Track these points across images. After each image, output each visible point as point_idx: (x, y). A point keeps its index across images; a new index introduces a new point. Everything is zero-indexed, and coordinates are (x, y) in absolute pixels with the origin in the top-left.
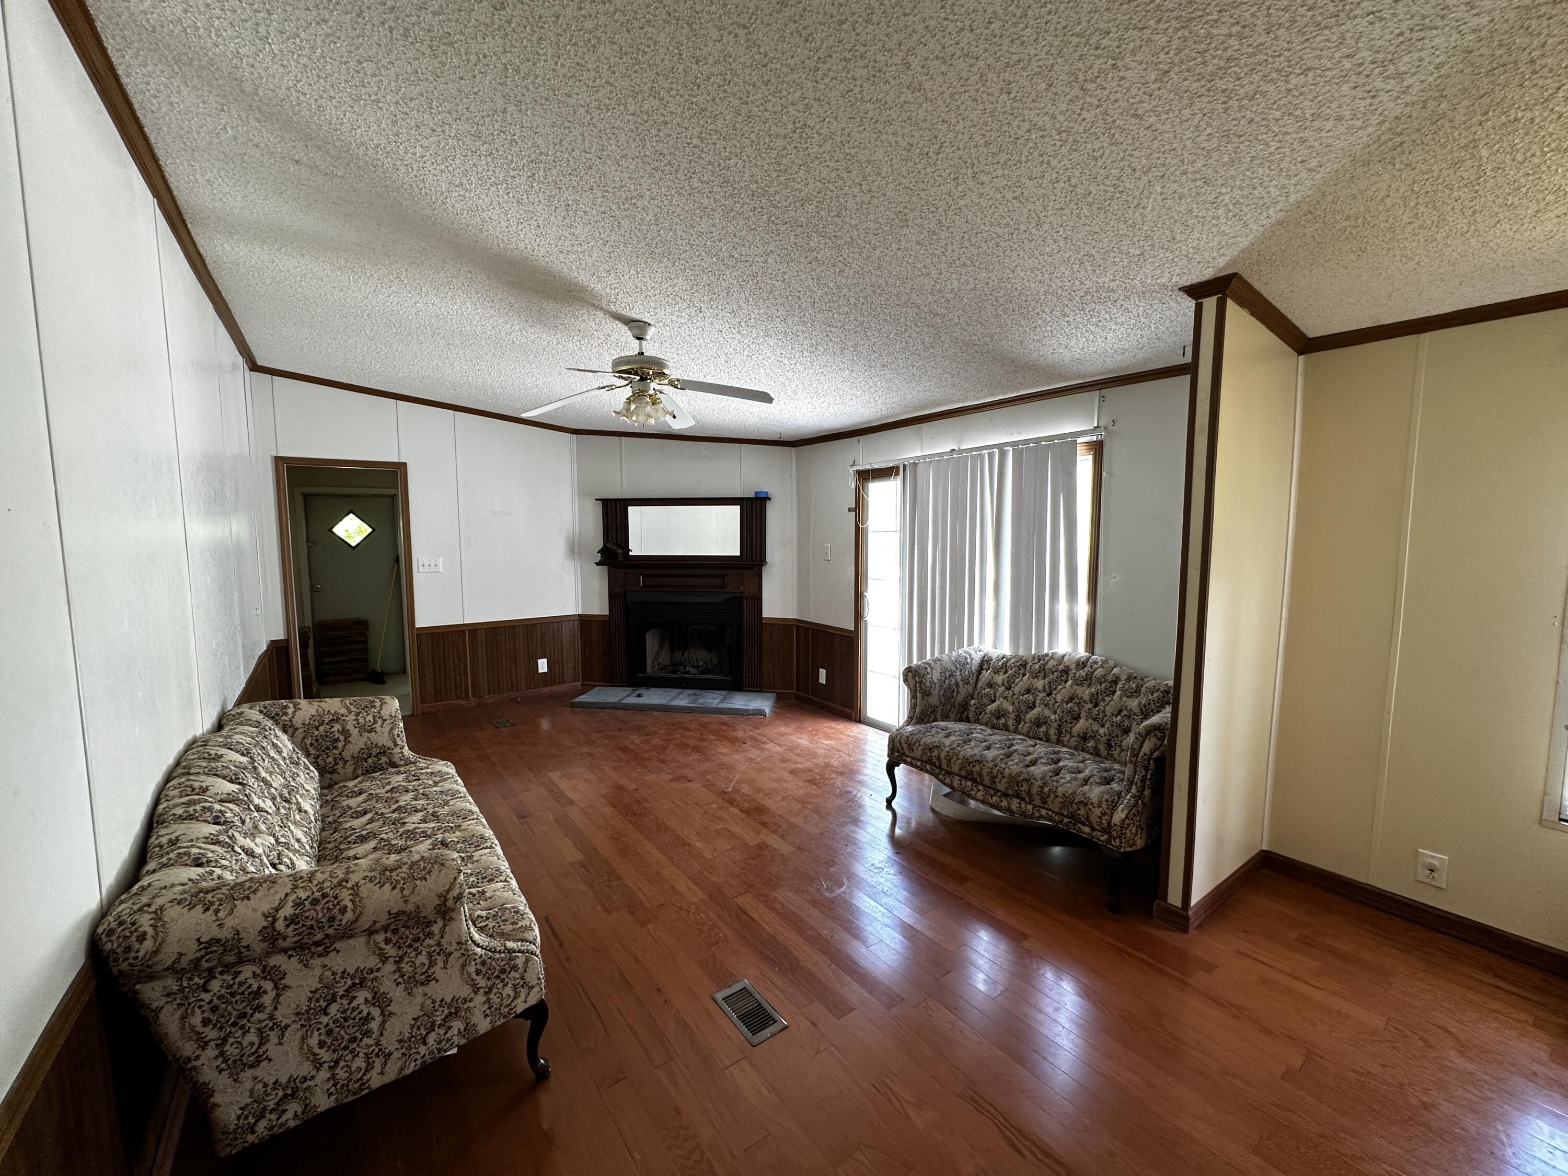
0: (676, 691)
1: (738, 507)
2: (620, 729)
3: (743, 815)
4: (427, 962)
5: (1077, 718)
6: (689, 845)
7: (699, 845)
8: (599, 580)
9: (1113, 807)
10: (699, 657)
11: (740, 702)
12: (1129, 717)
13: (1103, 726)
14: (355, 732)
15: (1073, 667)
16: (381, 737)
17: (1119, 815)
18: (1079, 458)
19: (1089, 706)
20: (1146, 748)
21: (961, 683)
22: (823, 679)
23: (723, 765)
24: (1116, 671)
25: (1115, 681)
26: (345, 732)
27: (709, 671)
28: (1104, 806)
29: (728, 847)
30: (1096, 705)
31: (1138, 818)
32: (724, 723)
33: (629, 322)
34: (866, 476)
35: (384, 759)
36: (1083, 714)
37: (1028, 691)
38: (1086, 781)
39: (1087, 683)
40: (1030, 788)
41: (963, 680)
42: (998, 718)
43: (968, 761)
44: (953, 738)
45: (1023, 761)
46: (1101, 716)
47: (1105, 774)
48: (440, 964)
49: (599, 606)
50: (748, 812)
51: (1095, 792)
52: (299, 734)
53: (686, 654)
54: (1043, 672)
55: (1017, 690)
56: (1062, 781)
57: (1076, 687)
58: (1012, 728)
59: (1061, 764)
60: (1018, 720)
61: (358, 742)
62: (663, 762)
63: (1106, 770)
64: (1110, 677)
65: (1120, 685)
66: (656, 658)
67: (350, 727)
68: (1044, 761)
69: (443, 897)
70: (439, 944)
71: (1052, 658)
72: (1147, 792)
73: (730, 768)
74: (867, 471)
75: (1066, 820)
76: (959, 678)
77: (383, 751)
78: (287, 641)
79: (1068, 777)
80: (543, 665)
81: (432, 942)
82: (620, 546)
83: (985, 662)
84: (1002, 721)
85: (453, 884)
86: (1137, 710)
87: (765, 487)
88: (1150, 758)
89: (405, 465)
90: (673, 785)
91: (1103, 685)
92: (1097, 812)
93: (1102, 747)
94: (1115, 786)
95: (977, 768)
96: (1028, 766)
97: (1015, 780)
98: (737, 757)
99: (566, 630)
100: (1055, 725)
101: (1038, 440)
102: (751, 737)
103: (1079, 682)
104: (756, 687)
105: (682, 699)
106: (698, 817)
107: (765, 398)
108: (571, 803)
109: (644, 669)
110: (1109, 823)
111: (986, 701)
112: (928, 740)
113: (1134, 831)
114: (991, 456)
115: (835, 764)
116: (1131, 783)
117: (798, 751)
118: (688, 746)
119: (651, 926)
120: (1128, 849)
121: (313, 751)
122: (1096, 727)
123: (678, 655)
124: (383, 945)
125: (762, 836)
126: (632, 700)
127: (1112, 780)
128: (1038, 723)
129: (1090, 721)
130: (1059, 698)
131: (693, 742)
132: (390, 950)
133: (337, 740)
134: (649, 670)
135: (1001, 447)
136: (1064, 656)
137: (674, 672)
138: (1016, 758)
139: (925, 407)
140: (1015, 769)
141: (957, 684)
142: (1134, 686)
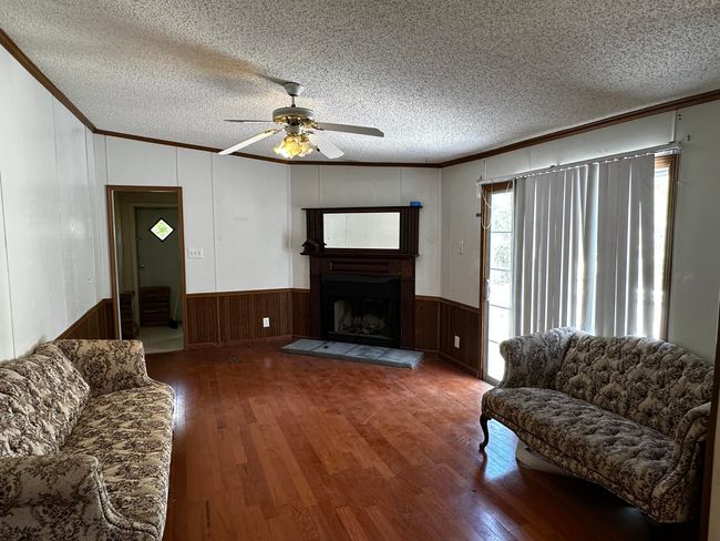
0: (354, 345)
1: (398, 214)
2: (306, 370)
3: (367, 444)
4: (72, 529)
5: (644, 396)
6: (320, 462)
7: (327, 463)
8: (304, 264)
9: (655, 480)
10: (372, 321)
11: (396, 357)
12: (691, 400)
13: (667, 405)
14: (113, 362)
15: (644, 351)
16: (130, 367)
17: (659, 490)
18: (656, 170)
19: (656, 386)
20: (692, 432)
21: (549, 358)
22: (457, 345)
23: (367, 404)
24: (683, 357)
25: (682, 366)
26: (107, 362)
27: (377, 332)
28: (646, 479)
29: (346, 468)
30: (663, 386)
31: (679, 495)
32: (379, 372)
33: (284, 83)
34: (489, 189)
35: (131, 382)
36: (650, 393)
37: (605, 368)
38: (635, 454)
39: (655, 366)
40: (584, 454)
41: (551, 354)
42: (578, 389)
43: (538, 424)
44: (531, 402)
45: (583, 429)
46: (666, 395)
47: (657, 450)
48: (82, 532)
49: (303, 284)
50: (371, 443)
51: (641, 465)
52: (80, 362)
53: (364, 319)
54: (618, 353)
55: (595, 366)
56: (613, 451)
57: (645, 369)
58: (588, 398)
59: (618, 435)
60: (594, 391)
61: (115, 369)
62: (326, 397)
63: (660, 446)
64: (677, 363)
65: (685, 371)
66: (342, 320)
67: (110, 359)
68: (602, 431)
69: (76, 488)
70: (81, 519)
71: (628, 341)
72: (691, 472)
73: (371, 406)
74: (489, 185)
75: (614, 486)
76: (547, 352)
77: (131, 376)
78: (111, 300)
79: (620, 448)
80: (266, 322)
81: (76, 516)
82: (317, 241)
83: (572, 341)
84: (581, 391)
85: (83, 480)
86: (699, 395)
87: (417, 199)
88: (695, 442)
89: (181, 188)
90: (327, 415)
91: (670, 369)
92: (639, 483)
93: (663, 424)
94: (663, 462)
95: (544, 431)
96: (587, 434)
97: (573, 445)
98: (379, 398)
99: (282, 300)
100: (624, 399)
101: (621, 156)
102: (395, 385)
103: (649, 365)
104: (409, 346)
105: (353, 351)
106: (334, 443)
107: (377, 133)
108: (255, 420)
109: (333, 329)
110: (650, 495)
111: (569, 373)
112: (510, 402)
113: (674, 505)
114: (582, 170)
115: (451, 412)
116: (677, 461)
117: (425, 399)
118: (347, 386)
119: (271, 520)
120: (668, 521)
121: (88, 372)
122: (660, 406)
123: (357, 320)
124: (42, 514)
125: (375, 462)
126: (322, 350)
127: (663, 456)
128: (610, 396)
129: (655, 399)
130: (630, 376)
131: (351, 384)
132: (48, 519)
133: (103, 367)
134: (336, 329)
135: (590, 163)
136: (639, 340)
137: (354, 332)
138: (578, 425)
139: (529, 133)
140: (575, 435)
141: (545, 358)
142: (698, 372)
